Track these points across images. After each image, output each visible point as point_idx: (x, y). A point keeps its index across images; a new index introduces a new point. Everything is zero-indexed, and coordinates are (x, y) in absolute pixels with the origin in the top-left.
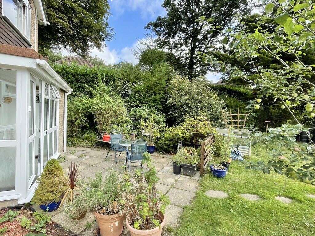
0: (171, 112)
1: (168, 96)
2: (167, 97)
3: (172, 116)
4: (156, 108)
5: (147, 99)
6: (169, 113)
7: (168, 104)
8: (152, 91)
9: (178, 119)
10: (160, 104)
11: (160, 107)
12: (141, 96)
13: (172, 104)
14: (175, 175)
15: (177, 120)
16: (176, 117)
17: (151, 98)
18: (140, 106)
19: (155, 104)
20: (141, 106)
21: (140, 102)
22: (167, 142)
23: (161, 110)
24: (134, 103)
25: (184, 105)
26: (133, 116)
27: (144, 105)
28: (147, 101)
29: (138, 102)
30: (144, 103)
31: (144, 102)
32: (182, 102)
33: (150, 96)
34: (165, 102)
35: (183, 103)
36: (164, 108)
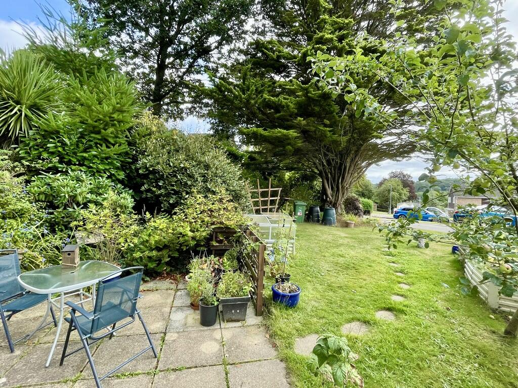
0: (146, 186)
1: (136, 152)
2: (134, 152)
3: (149, 195)
4: (108, 177)
5: (85, 155)
6: (143, 188)
7: (140, 168)
8: (98, 137)
9: (165, 201)
10: (117, 168)
11: (118, 175)
12: (66, 144)
13: (151, 169)
14: (206, 328)
15: (162, 203)
16: (161, 195)
17: (94, 153)
18: (61, 172)
19: (107, 167)
20: (67, 172)
21: (61, 162)
22: (154, 253)
23: (121, 182)
24: (41, 161)
25: (178, 171)
26: (42, 197)
27: (73, 167)
28: (85, 158)
29: (56, 160)
30: (75, 165)
31: (74, 160)
32: (171, 164)
33: (91, 147)
34: (129, 163)
35: (175, 167)
36: (128, 176)
